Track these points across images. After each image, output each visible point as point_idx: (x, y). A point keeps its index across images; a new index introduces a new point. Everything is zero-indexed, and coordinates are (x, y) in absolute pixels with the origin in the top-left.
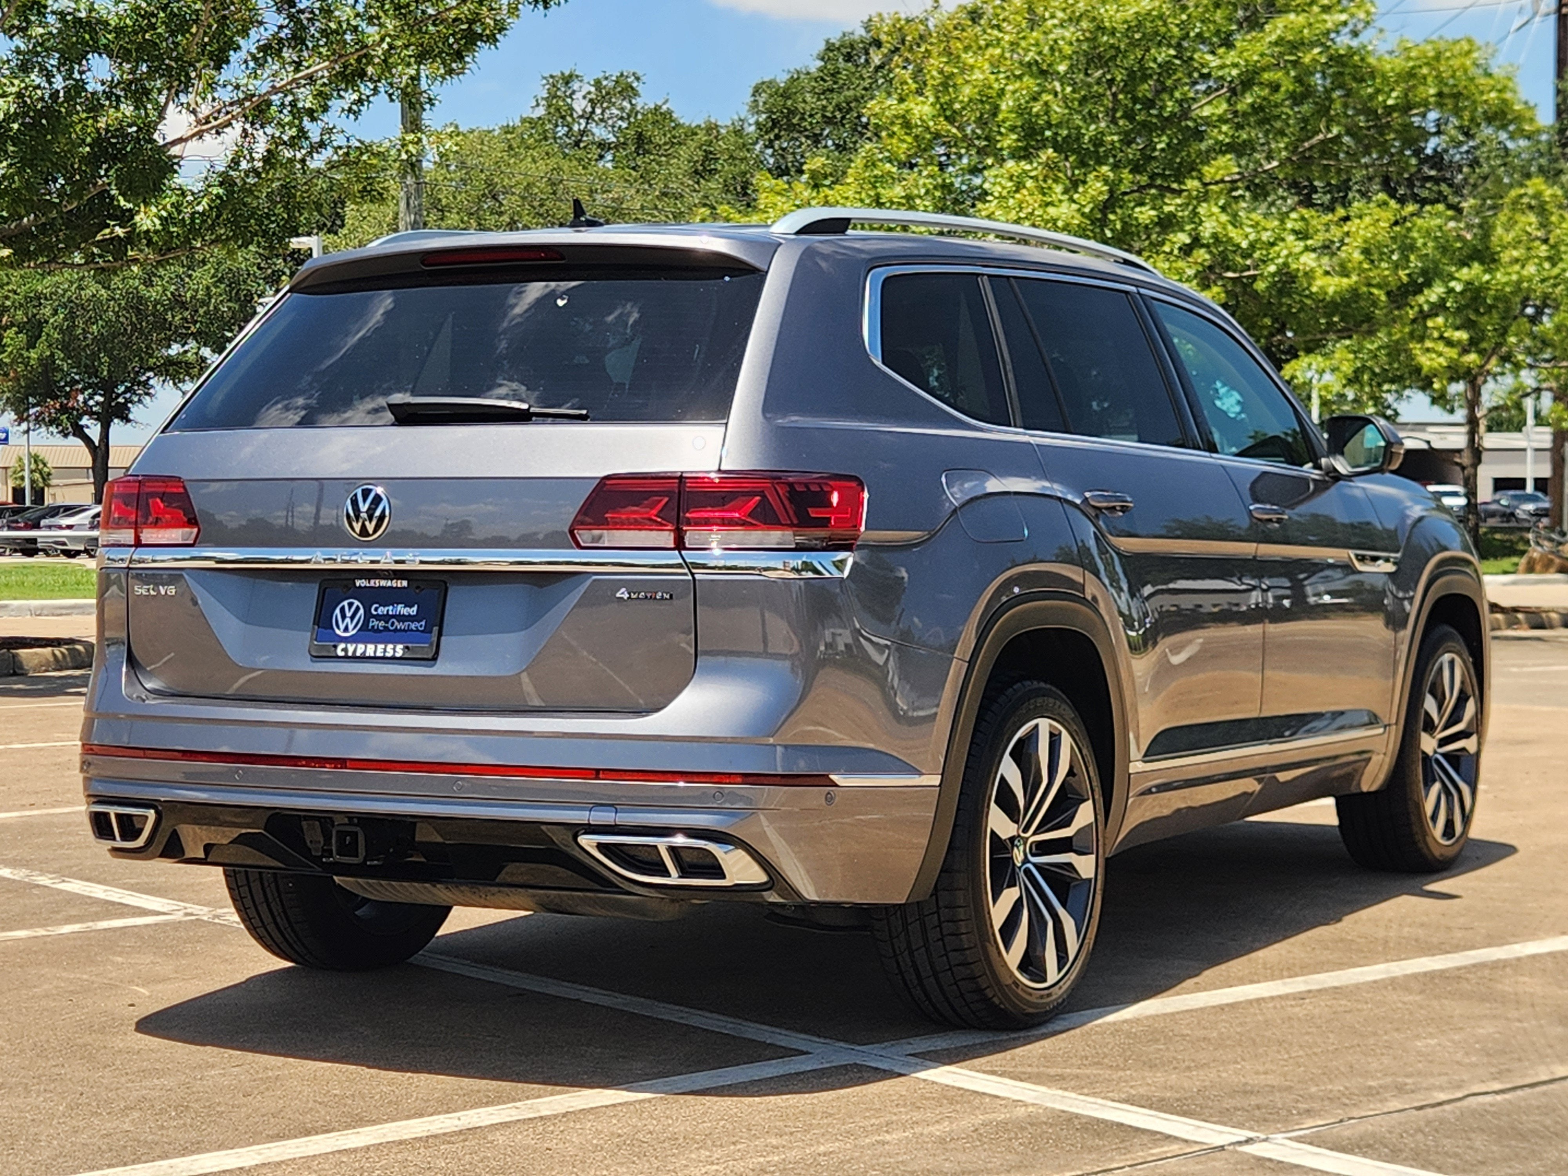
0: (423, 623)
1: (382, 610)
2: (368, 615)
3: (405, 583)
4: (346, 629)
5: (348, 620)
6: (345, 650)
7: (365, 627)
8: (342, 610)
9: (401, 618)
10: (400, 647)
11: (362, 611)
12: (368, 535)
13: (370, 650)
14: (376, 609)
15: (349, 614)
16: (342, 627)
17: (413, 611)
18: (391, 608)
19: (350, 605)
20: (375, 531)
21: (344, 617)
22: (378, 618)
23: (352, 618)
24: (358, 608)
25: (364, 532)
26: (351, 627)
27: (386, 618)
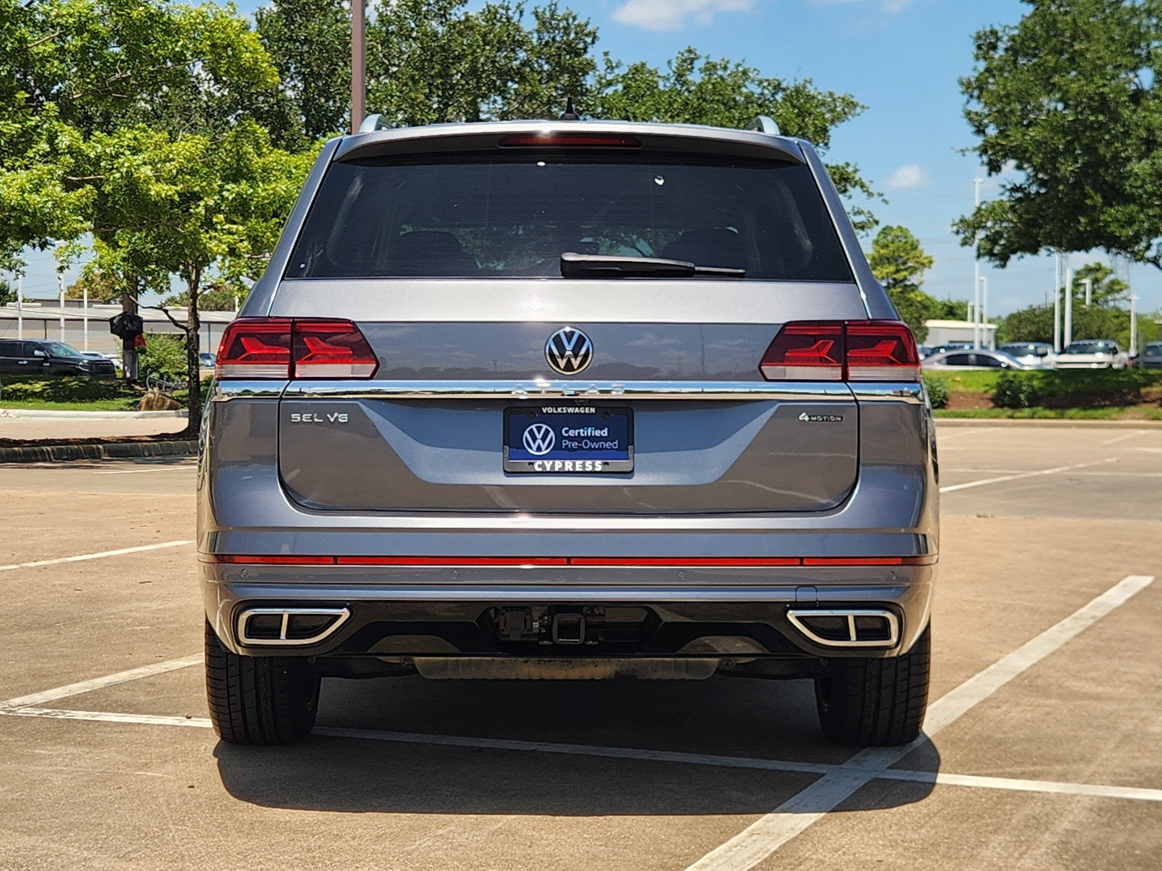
0: (616, 443)
1: (571, 433)
2: (559, 437)
3: (593, 410)
4: (539, 449)
5: (539, 441)
6: (543, 466)
7: (558, 447)
8: (531, 432)
9: (593, 439)
10: (598, 463)
11: (552, 434)
12: (573, 370)
13: (568, 465)
14: (567, 432)
15: (539, 436)
16: (535, 447)
17: (605, 433)
18: (581, 431)
19: (539, 429)
20: (580, 366)
21: (534, 439)
22: (570, 439)
23: (543, 439)
24: (547, 432)
25: (569, 367)
26: (543, 447)
27: (578, 439)
